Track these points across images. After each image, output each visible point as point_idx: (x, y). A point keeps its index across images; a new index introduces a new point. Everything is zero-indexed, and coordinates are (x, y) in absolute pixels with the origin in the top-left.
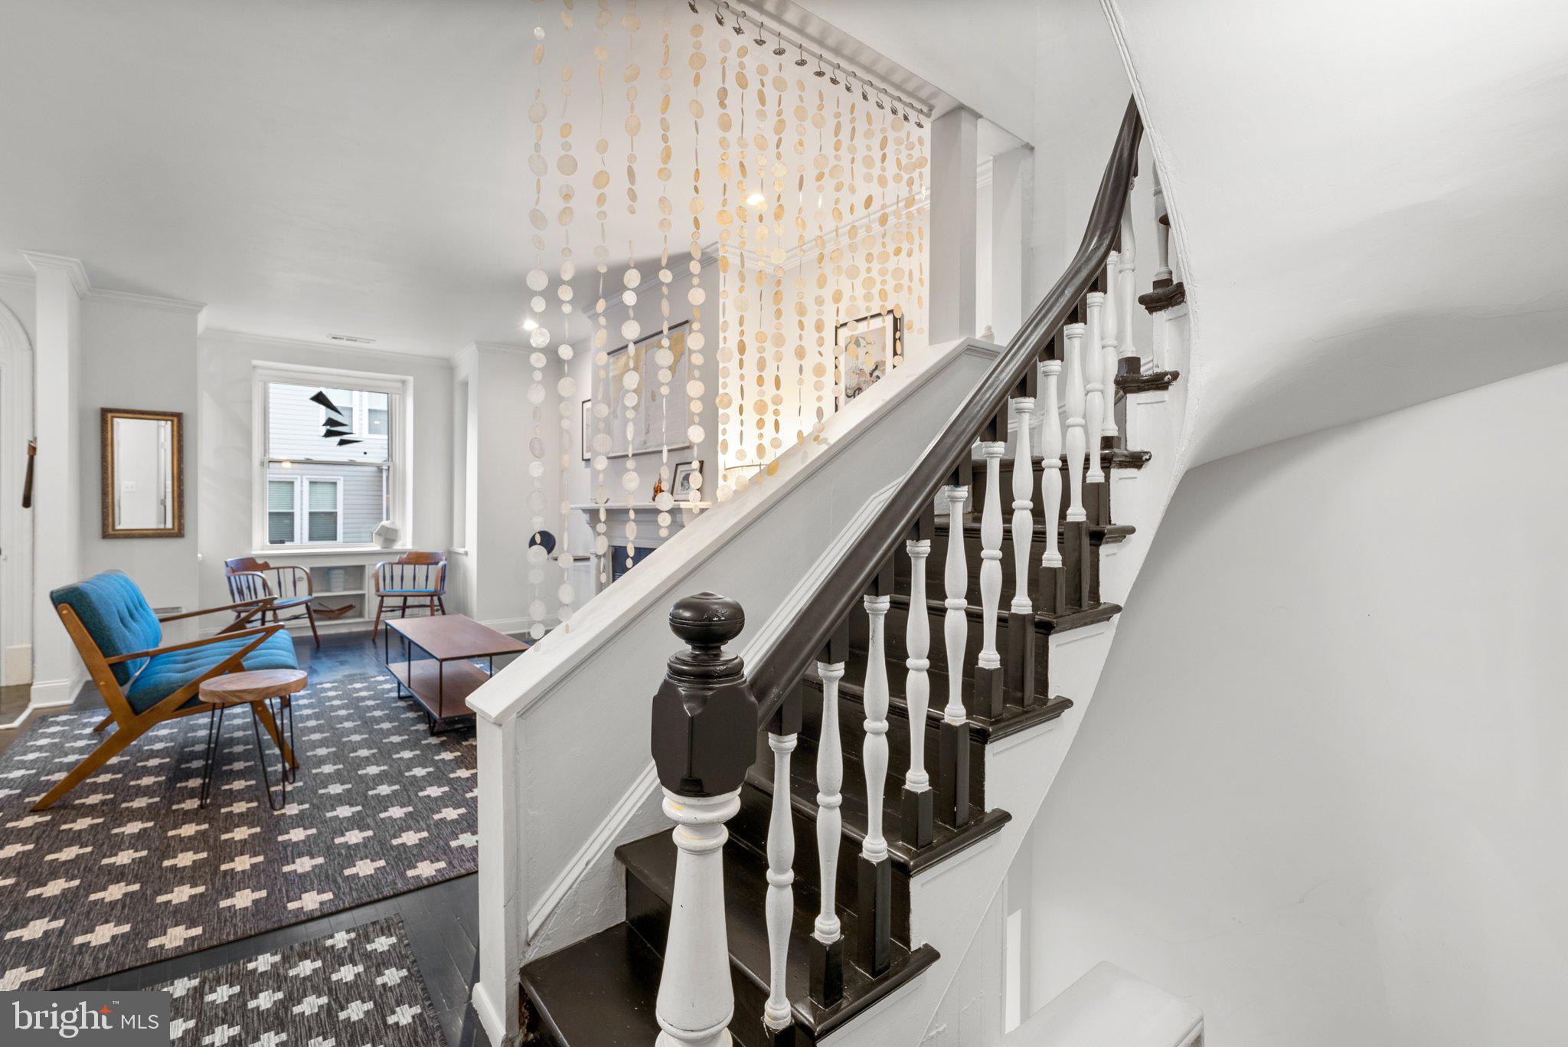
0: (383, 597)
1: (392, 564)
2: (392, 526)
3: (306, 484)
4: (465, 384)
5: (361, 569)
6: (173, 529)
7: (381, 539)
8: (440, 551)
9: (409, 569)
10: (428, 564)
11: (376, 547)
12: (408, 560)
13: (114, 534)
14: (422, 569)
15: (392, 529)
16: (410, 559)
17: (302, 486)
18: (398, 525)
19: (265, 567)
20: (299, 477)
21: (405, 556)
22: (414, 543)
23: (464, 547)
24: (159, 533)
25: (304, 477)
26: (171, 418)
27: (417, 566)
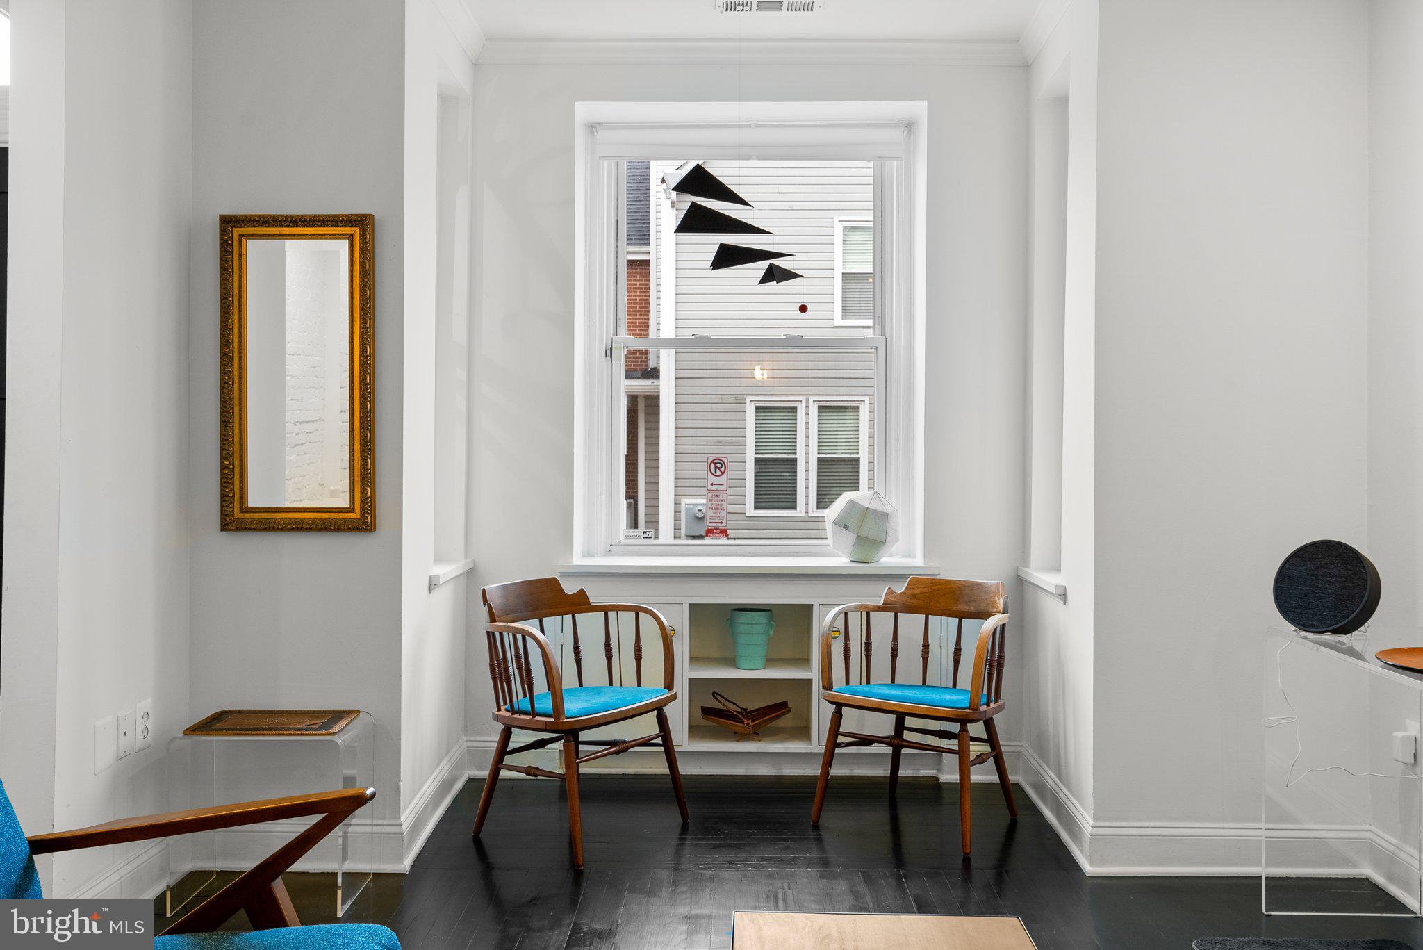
0: (839, 706)
1: (868, 611)
2: (876, 505)
3: (814, 410)
4: (1062, 103)
5: (804, 613)
6: (352, 509)
7: (849, 538)
8: (990, 581)
9: (911, 624)
10: (961, 616)
11: (838, 559)
12: (909, 601)
13: (242, 521)
14: (943, 629)
15: (875, 512)
16: (914, 596)
17: (807, 414)
18: (892, 504)
19: (580, 603)
20: (804, 399)
21: (901, 588)
22: (927, 553)
23: (1057, 569)
24: (323, 520)
25: (811, 399)
26: (348, 230)
27: (933, 619)
